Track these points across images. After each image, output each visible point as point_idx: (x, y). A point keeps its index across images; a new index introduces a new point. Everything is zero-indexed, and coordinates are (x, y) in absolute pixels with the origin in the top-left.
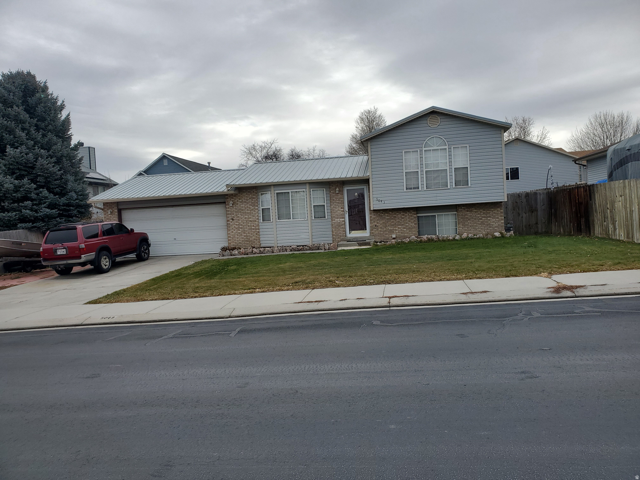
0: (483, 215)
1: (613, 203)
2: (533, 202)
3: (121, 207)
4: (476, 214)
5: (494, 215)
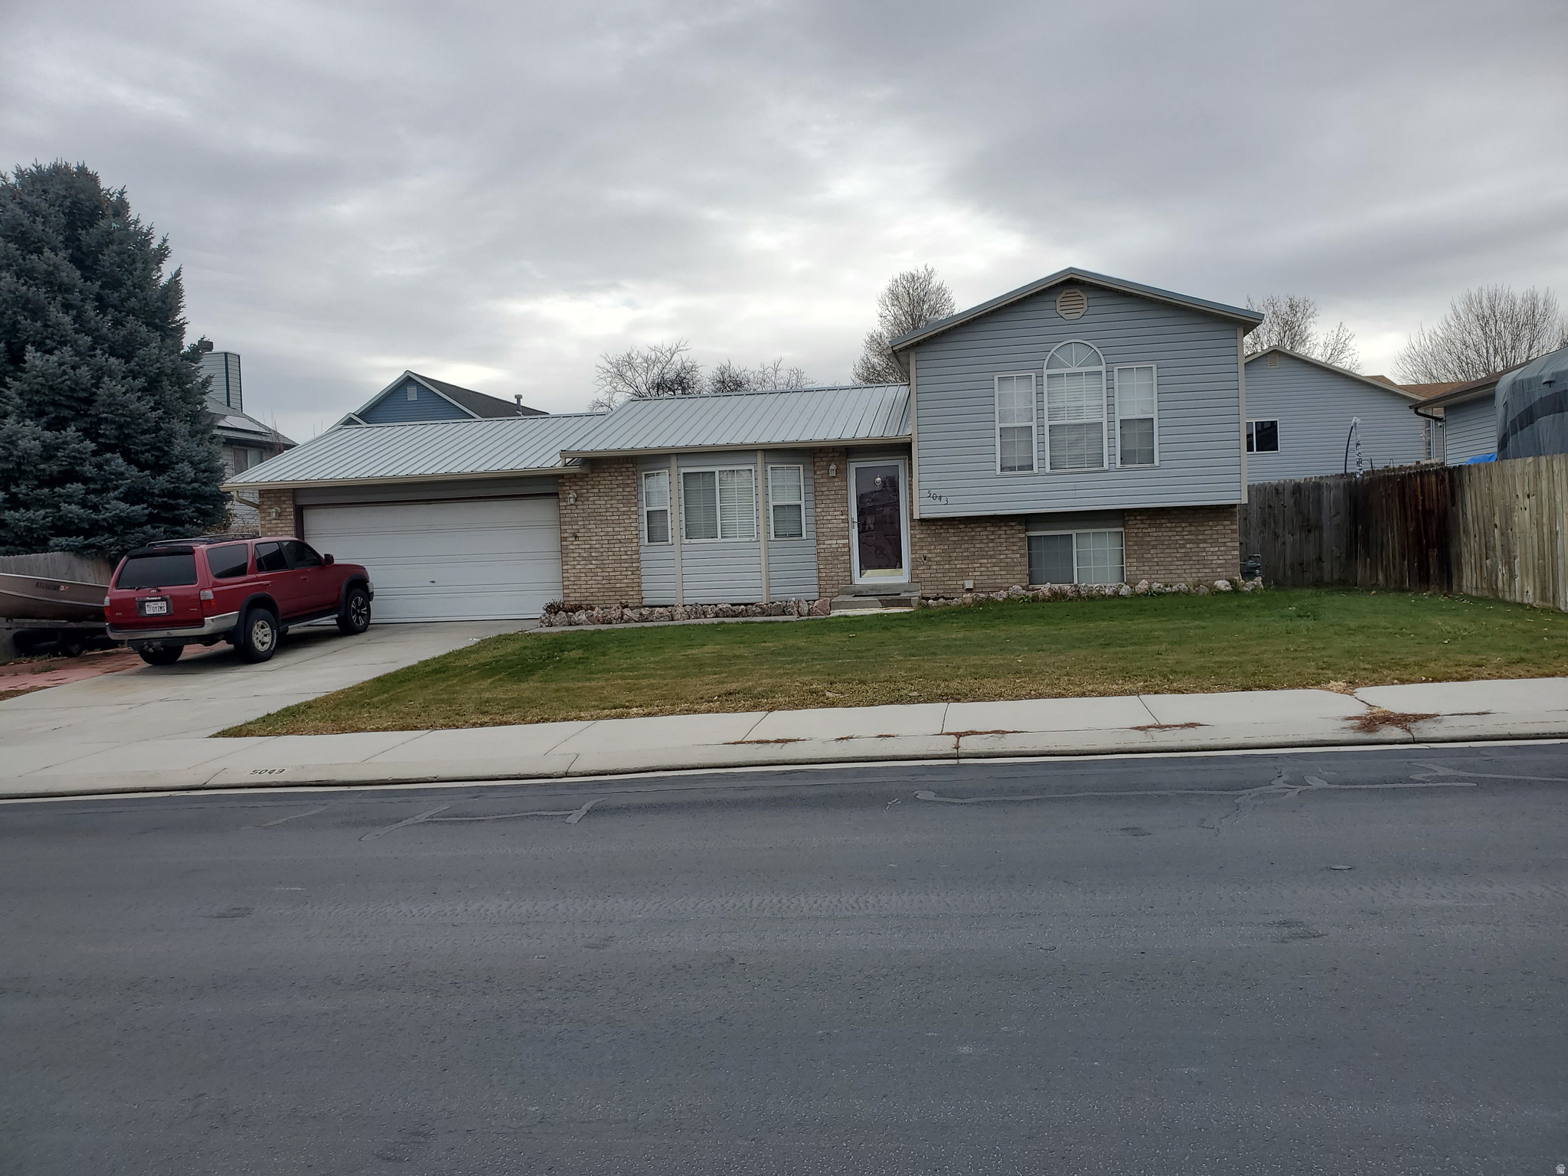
0: (1187, 537)
1: (1508, 513)
2: (1311, 507)
3: (301, 502)
4: (1170, 534)
5: (1215, 536)
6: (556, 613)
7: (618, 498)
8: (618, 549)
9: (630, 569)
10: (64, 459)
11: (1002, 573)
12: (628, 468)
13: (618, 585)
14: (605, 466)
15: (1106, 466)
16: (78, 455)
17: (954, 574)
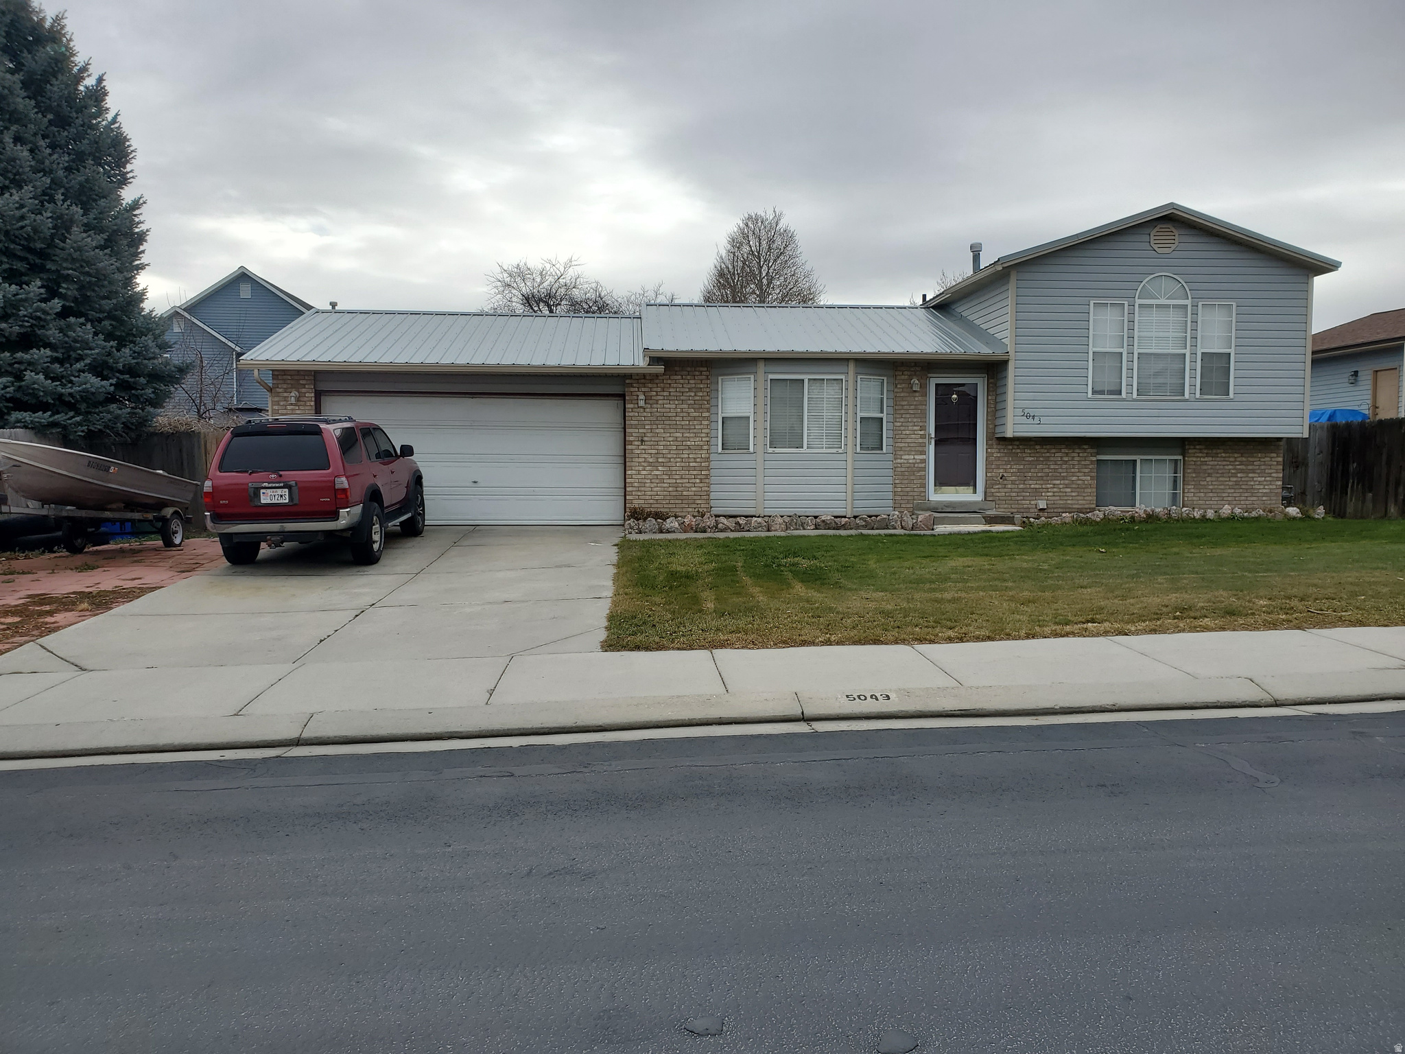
0: (1238, 467)
2: (1300, 447)
3: (323, 386)
4: (1225, 463)
5: (1263, 467)
6: (645, 520)
7: (689, 402)
8: (687, 456)
9: (699, 477)
10: (26, 318)
11: (1074, 494)
12: (701, 372)
13: (685, 493)
14: (677, 369)
15: (1187, 396)
16: (43, 316)
17: (1028, 494)
